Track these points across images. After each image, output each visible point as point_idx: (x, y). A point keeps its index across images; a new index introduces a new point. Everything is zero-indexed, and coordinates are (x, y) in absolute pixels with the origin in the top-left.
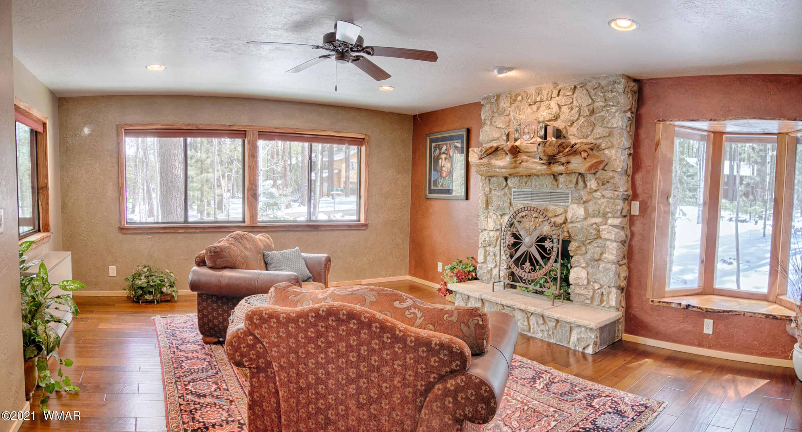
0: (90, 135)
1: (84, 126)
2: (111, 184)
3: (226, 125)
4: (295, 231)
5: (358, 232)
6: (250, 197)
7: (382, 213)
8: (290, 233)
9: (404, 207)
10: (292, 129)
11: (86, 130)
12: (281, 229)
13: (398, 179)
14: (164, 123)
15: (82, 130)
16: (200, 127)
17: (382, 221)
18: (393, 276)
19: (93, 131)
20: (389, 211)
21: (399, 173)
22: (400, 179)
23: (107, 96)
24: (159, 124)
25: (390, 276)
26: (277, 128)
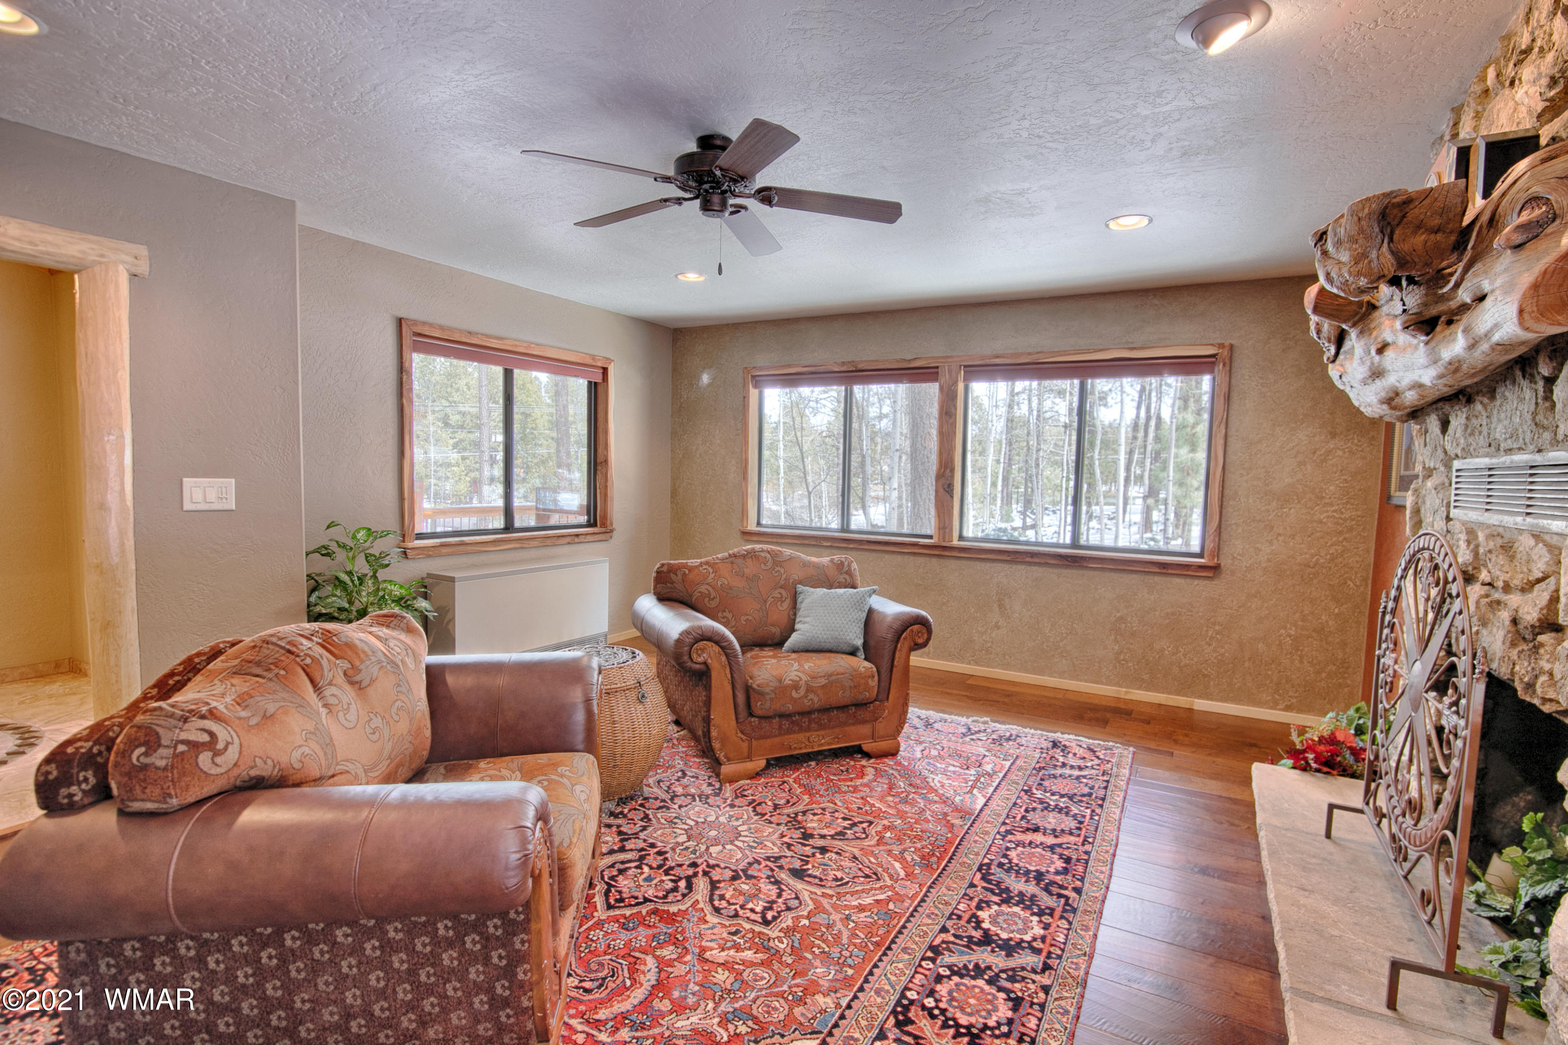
0: (710, 385)
1: (702, 372)
2: (733, 462)
3: (904, 360)
4: (1030, 564)
5: (1189, 581)
6: (941, 490)
7: (1271, 542)
8: (1020, 567)
9: (1351, 529)
10: (1029, 354)
11: (705, 379)
12: (999, 557)
13: (1329, 452)
14: (809, 363)
15: (699, 378)
16: (860, 366)
17: (1269, 560)
18: (1300, 711)
19: (714, 379)
20: (1293, 537)
21: (1333, 435)
22: (1340, 453)
23: (734, 324)
24: (798, 366)
25: (1288, 708)
26: (997, 357)
